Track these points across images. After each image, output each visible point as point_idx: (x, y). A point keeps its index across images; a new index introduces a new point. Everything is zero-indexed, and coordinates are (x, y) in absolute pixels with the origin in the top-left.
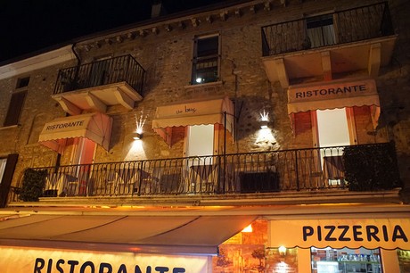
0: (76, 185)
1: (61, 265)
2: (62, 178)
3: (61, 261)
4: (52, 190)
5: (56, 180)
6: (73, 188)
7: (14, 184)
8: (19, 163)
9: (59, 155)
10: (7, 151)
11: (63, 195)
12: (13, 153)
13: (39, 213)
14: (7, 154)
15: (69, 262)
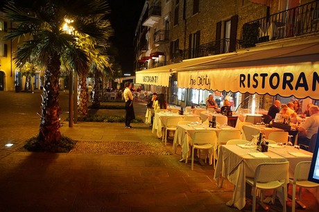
0: (283, 29)
1: (256, 77)
2: (271, 25)
3: (256, 75)
4: (265, 37)
5: (267, 28)
6: (281, 31)
7: (238, 38)
8: (239, 22)
9: (269, 8)
10: (230, 14)
11: (274, 39)
12: (234, 15)
13: (250, 51)
14: (230, 17)
15: (261, 75)
